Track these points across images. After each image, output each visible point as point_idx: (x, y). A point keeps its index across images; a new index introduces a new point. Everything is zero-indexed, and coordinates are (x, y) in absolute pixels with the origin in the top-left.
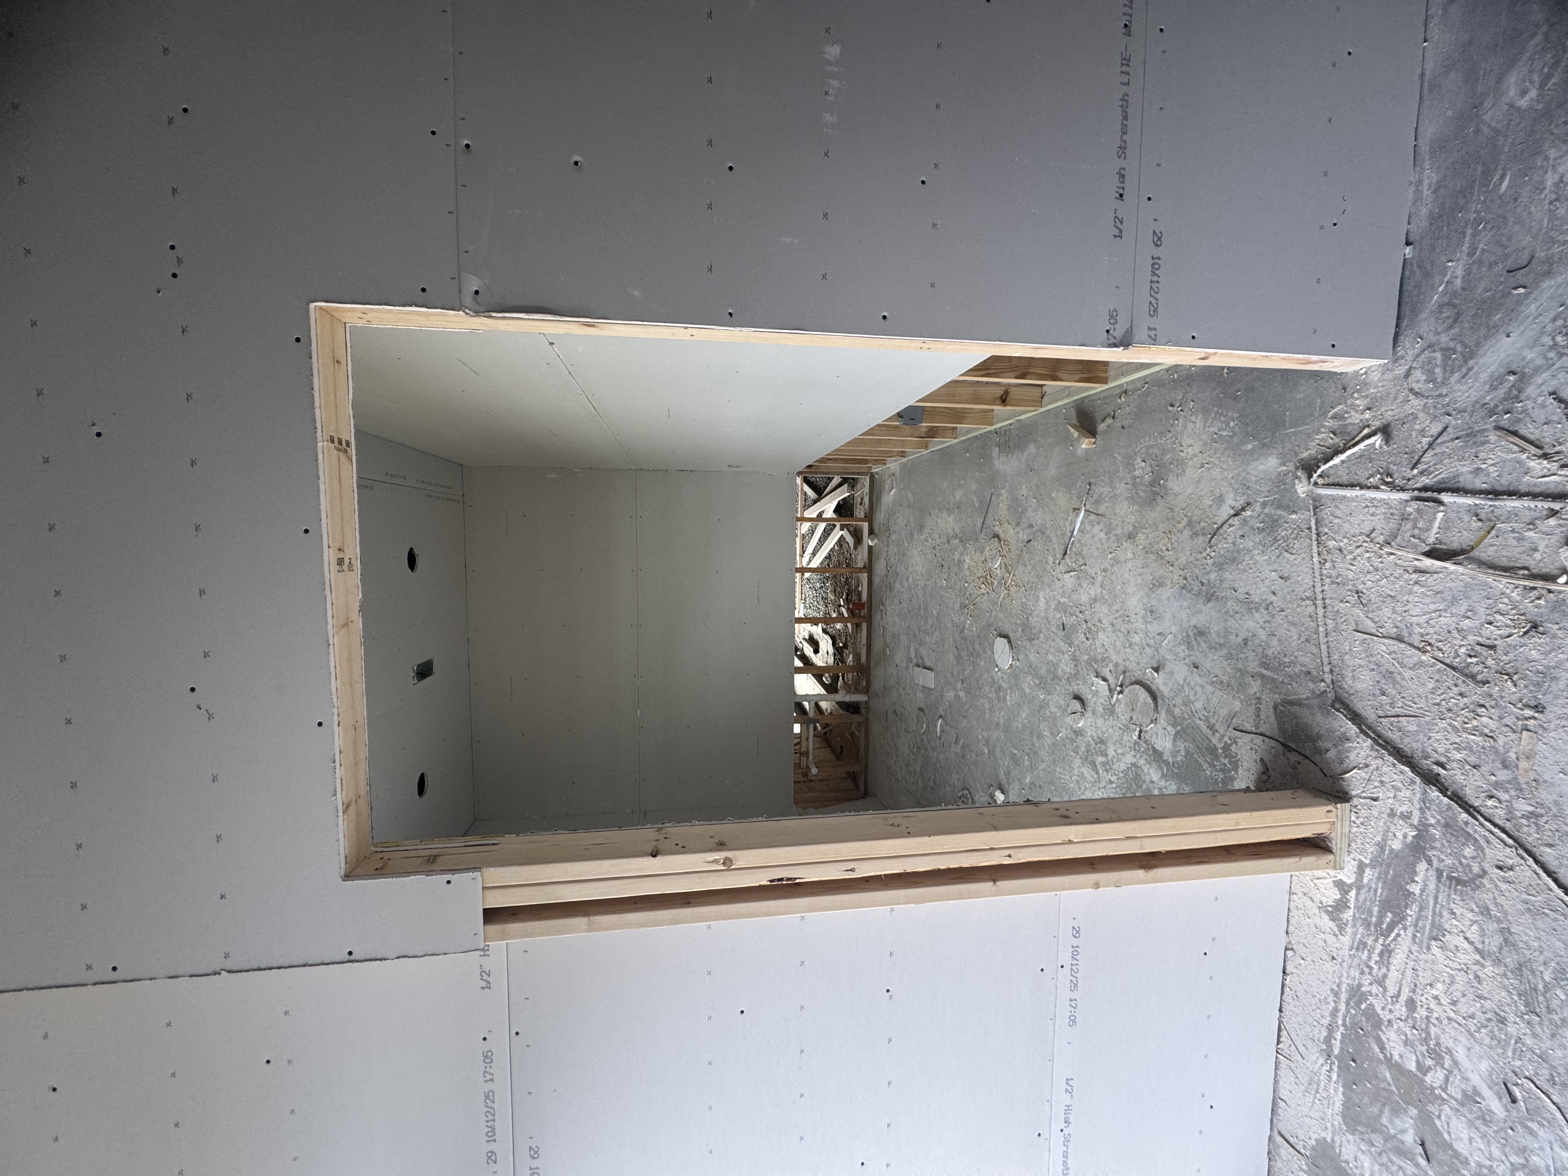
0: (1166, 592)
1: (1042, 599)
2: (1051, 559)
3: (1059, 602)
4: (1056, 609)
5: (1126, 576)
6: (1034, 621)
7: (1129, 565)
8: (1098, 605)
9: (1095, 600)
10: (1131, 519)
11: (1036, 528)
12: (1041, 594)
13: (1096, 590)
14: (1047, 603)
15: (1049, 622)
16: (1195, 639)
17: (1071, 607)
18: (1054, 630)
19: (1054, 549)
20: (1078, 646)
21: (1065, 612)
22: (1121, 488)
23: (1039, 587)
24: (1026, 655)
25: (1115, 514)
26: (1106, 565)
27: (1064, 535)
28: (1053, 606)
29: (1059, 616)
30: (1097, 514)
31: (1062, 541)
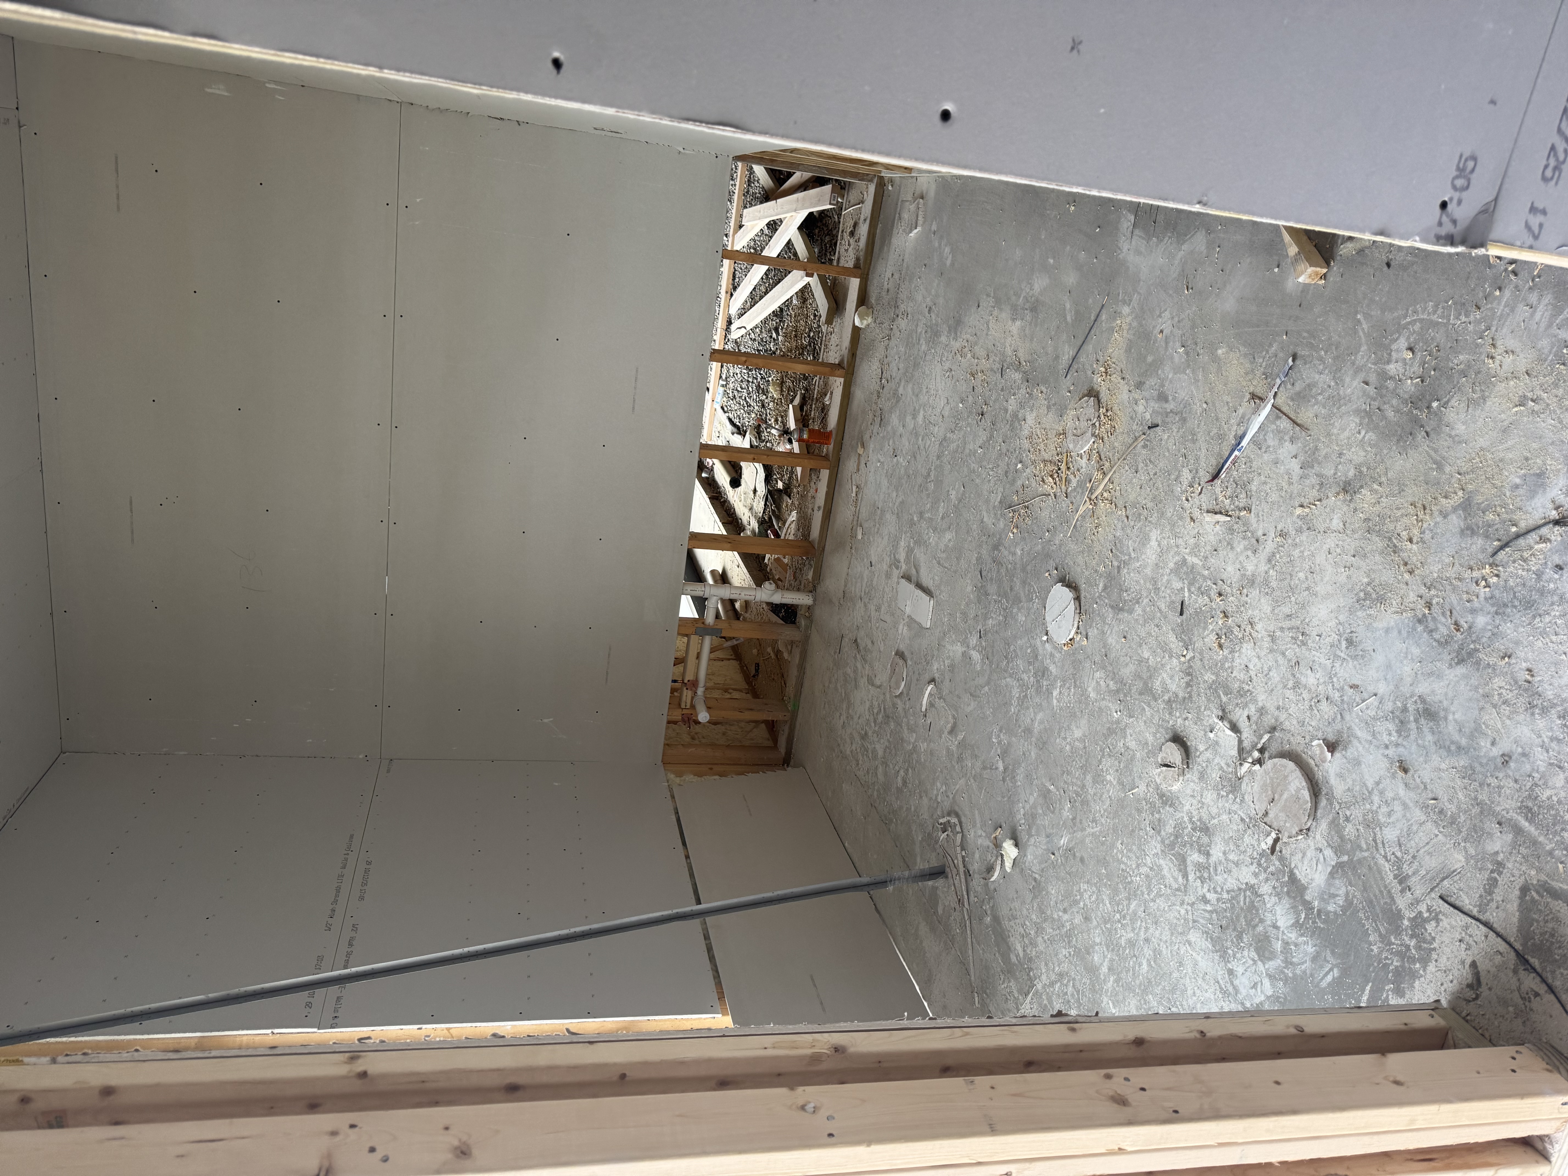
0: (1387, 618)
1: (1154, 543)
2: (1186, 476)
3: (1184, 561)
4: (1176, 571)
5: (1320, 559)
6: (1130, 578)
7: (1331, 541)
8: (1255, 593)
9: (1252, 582)
10: (1357, 455)
11: (1171, 406)
12: (1154, 535)
13: (1255, 565)
14: (1161, 554)
15: (1157, 590)
16: (1416, 721)
17: (1205, 578)
18: (1163, 607)
19: (1197, 459)
20: (1201, 653)
21: (1191, 584)
22: (1352, 386)
23: (1154, 519)
24: (1103, 633)
25: (1329, 435)
26: (1289, 524)
27: (1221, 437)
28: (1171, 565)
29: (1177, 585)
30: (1294, 422)
31: (1216, 449)
